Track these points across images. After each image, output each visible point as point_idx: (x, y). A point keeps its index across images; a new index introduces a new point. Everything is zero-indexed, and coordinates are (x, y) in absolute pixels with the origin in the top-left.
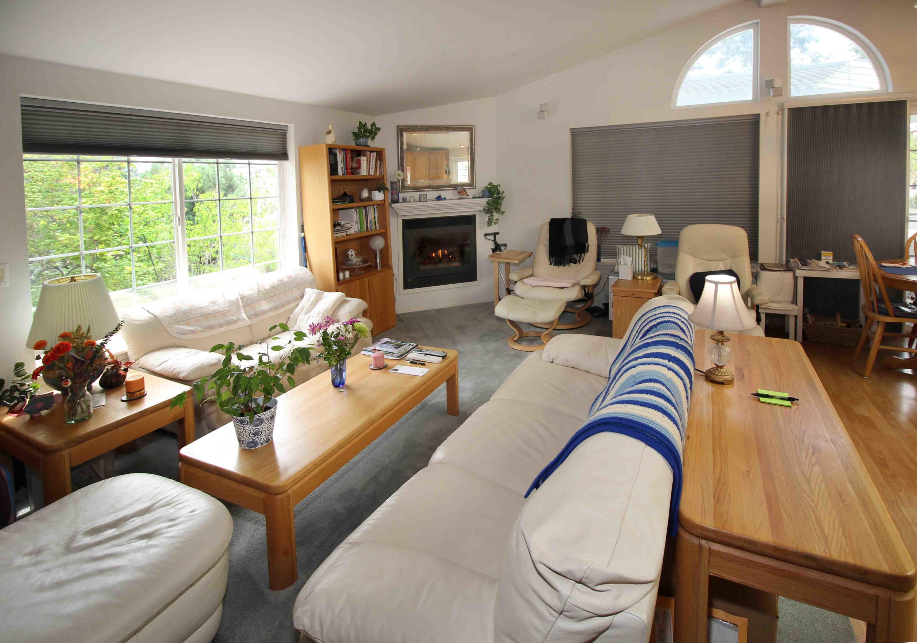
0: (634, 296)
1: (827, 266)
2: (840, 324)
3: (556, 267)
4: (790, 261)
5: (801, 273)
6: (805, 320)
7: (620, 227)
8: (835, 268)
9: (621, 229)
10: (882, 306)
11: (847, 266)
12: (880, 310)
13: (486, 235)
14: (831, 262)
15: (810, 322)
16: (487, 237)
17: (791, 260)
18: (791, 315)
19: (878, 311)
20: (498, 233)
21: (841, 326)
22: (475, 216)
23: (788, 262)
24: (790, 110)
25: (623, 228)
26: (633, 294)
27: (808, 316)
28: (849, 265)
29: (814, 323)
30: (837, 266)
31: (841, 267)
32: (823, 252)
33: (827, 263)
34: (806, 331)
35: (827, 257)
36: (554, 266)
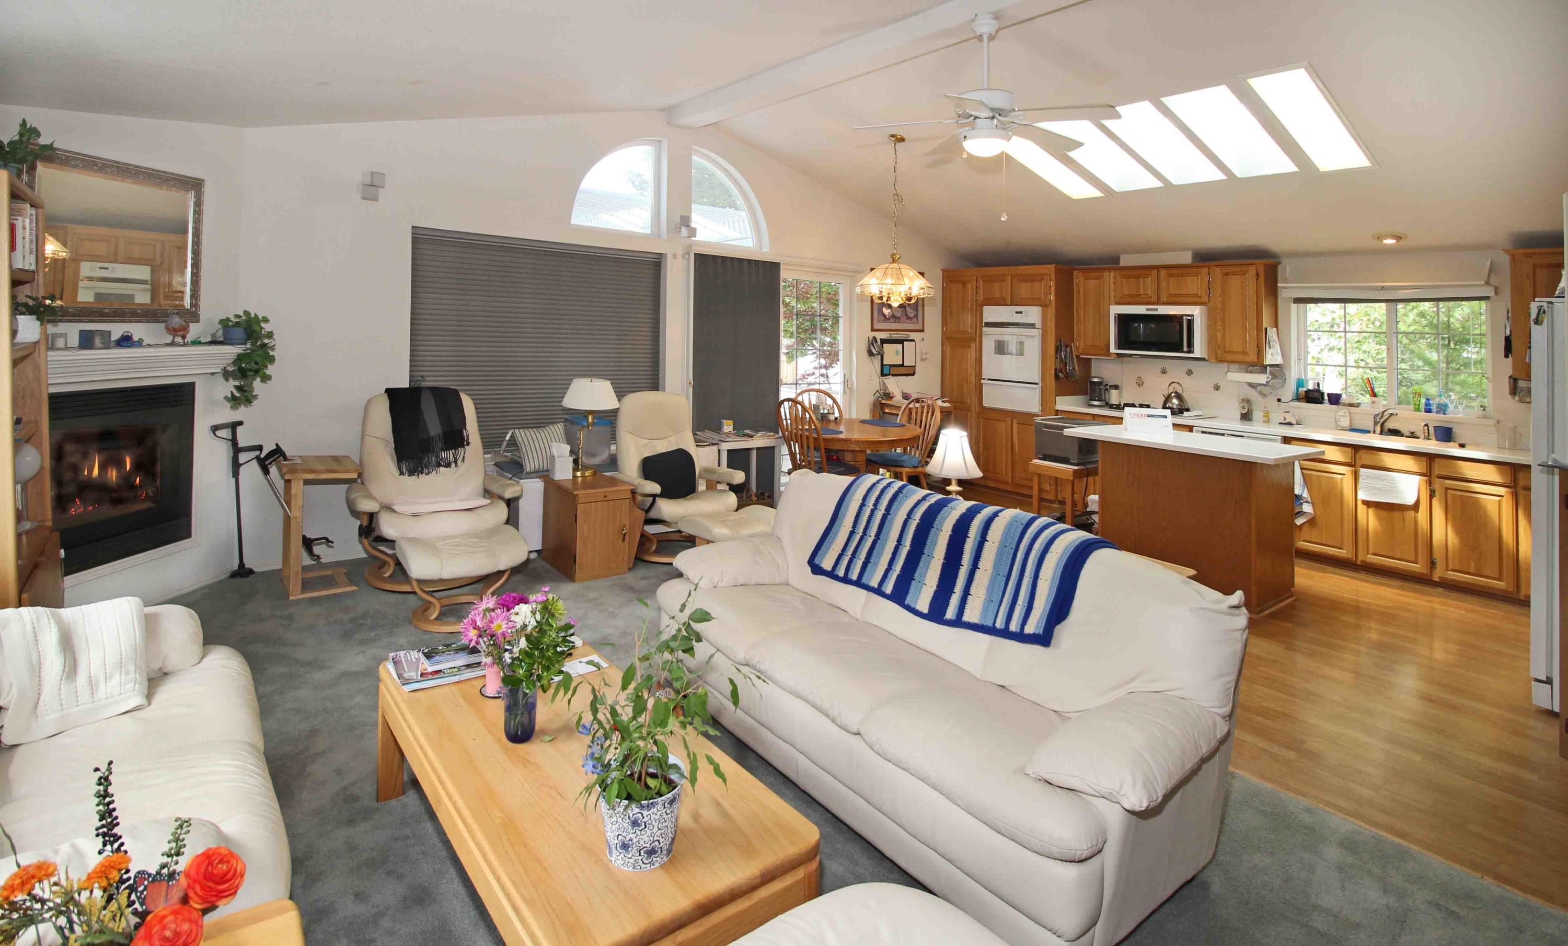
0: (607, 499)
3: (414, 478)
7: (562, 395)
9: (563, 397)
13: (215, 429)
16: (218, 433)
20: (241, 423)
22: (192, 385)
24: (695, 254)
25: (565, 398)
26: (605, 496)
32: (724, 420)
35: (728, 426)
36: (410, 475)
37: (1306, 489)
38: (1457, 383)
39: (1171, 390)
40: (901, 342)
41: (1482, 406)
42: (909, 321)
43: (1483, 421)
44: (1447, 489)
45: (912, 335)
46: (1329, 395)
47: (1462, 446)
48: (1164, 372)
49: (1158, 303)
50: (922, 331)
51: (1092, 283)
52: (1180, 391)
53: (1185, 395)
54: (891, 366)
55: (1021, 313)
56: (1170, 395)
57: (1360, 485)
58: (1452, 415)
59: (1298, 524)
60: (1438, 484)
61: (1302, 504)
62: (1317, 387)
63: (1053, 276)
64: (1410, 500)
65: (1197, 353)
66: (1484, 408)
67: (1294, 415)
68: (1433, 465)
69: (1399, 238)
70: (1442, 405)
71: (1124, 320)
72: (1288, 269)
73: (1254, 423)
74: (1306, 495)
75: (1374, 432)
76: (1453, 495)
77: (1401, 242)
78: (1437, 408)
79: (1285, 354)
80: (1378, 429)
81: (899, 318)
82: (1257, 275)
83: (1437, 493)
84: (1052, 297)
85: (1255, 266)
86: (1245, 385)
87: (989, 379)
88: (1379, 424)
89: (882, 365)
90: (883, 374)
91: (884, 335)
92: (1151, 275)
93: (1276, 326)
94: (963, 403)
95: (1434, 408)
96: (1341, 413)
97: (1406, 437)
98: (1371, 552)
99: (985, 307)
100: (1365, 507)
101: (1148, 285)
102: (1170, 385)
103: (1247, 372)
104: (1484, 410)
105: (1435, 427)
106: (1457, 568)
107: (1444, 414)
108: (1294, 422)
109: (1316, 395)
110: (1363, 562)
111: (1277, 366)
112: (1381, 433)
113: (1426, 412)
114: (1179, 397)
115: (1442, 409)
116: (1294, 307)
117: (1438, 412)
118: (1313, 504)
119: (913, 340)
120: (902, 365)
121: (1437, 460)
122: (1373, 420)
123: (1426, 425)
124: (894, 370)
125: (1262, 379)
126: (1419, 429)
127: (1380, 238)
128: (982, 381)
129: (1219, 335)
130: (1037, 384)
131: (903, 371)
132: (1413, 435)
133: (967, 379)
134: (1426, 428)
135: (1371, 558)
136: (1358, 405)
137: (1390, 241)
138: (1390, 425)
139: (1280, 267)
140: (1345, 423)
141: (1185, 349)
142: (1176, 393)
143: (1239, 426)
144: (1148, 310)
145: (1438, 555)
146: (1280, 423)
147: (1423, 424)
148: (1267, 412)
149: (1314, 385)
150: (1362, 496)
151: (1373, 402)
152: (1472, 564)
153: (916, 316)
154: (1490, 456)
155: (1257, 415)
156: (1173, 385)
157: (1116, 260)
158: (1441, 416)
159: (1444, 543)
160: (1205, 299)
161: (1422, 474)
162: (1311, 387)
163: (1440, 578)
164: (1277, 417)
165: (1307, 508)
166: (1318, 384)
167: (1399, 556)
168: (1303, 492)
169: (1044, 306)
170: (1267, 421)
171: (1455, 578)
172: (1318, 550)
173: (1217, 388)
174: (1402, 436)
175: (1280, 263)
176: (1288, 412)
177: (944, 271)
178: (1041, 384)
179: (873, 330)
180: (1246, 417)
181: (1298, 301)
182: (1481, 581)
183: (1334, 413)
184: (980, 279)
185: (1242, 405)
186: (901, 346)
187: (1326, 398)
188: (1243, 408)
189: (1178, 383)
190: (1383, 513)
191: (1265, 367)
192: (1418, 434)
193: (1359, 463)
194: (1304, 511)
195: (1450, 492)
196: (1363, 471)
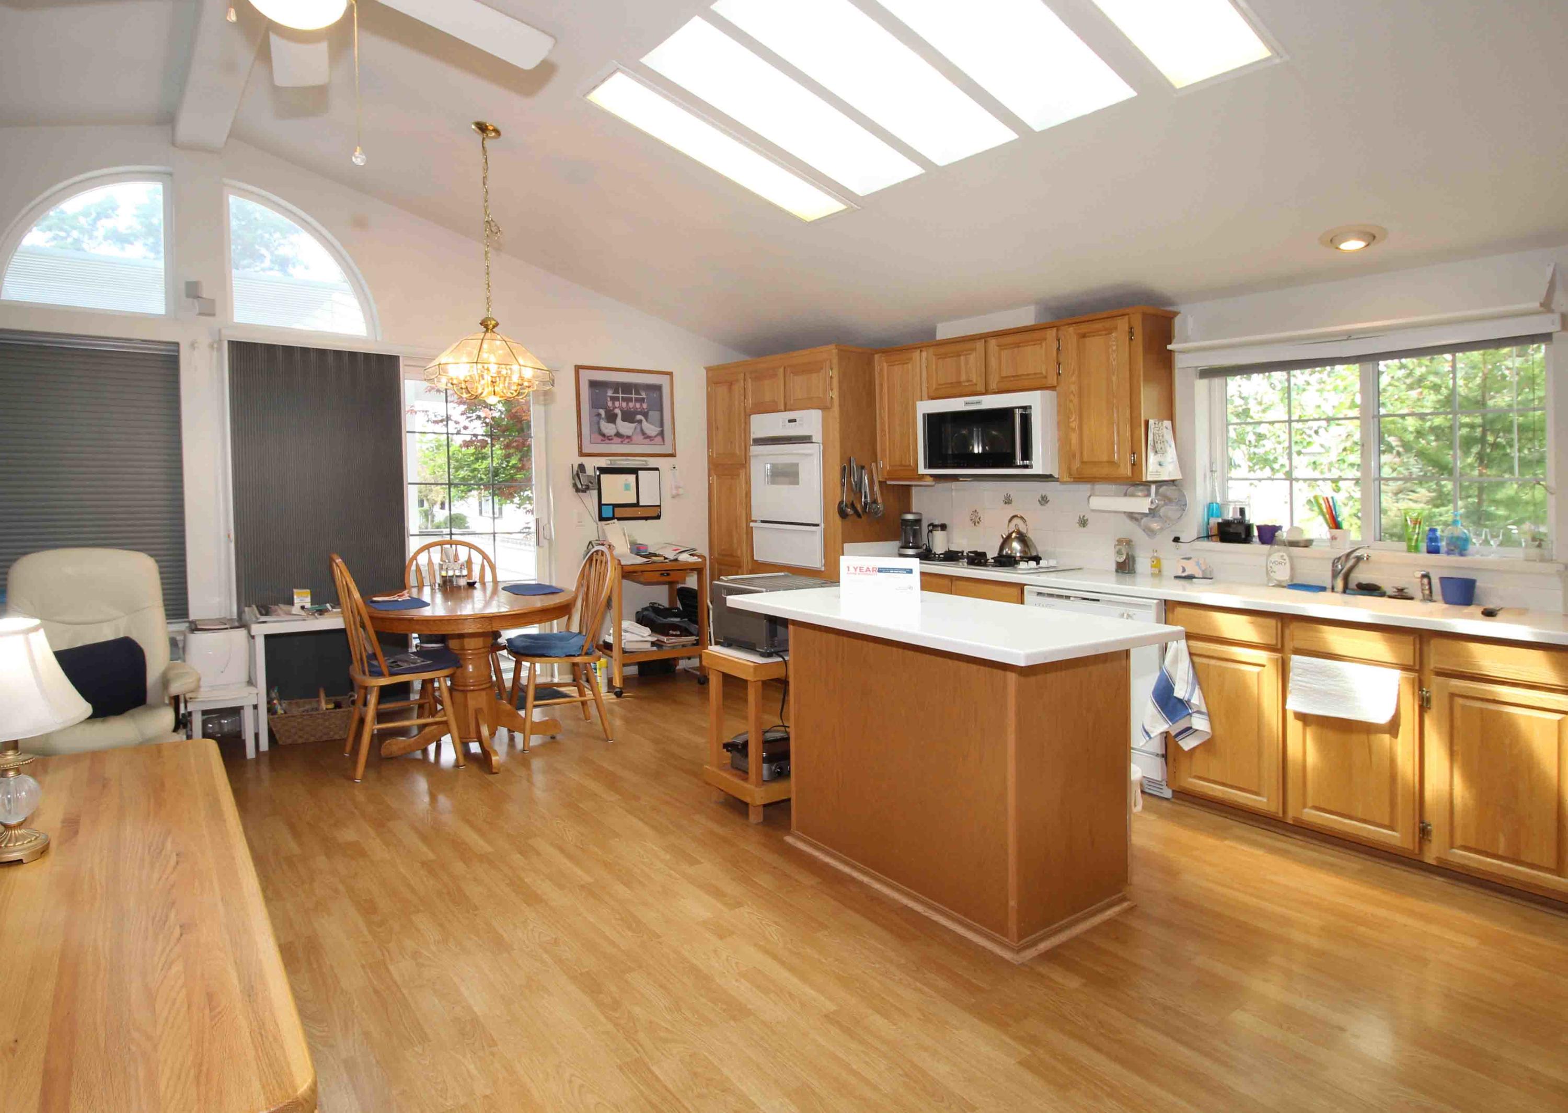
1: (303, 613)
2: (324, 706)
4: (244, 611)
5: (260, 630)
6: (271, 710)
8: (313, 614)
10: (375, 663)
11: (330, 608)
12: (373, 670)
14: (308, 605)
15: (280, 711)
17: (246, 609)
18: (248, 706)
19: (370, 672)
21: (327, 709)
23: (240, 613)
24: (231, 343)
27: (275, 701)
28: (333, 607)
29: (285, 713)
30: (317, 611)
31: (321, 612)
32: (295, 591)
33: (303, 608)
34: (274, 729)
35: (302, 598)
37: (1197, 687)
38: (1497, 503)
39: (1012, 527)
40: (634, 471)
41: (1534, 539)
42: (647, 441)
43: (1539, 566)
44: (1452, 696)
45: (652, 462)
46: (1259, 528)
47: (1489, 614)
48: (1008, 501)
49: (986, 392)
50: (673, 455)
51: (897, 369)
52: (1023, 529)
53: (1031, 535)
54: (615, 506)
55: (794, 421)
56: (1009, 536)
57: (1290, 685)
58: (1478, 557)
59: (1186, 748)
60: (1435, 685)
61: (1190, 715)
62: (1238, 516)
63: (835, 361)
64: (1382, 717)
65: (1038, 468)
66: (1538, 541)
67: (1198, 564)
68: (1425, 649)
69: (1371, 238)
70: (1458, 538)
71: (935, 422)
72: (1190, 321)
73: (1139, 579)
74: (1196, 700)
75: (1333, 589)
76: (1464, 707)
77: (1374, 247)
78: (1448, 544)
79: (1185, 461)
80: (1340, 584)
81: (628, 437)
82: (1131, 332)
83: (1434, 703)
84: (835, 394)
85: (1127, 317)
86: (1124, 517)
87: (763, 522)
88: (1341, 575)
89: (600, 505)
90: (601, 519)
91: (603, 462)
92: (975, 349)
93: (1171, 417)
94: (731, 556)
95: (1443, 544)
96: (1276, 557)
97: (1390, 597)
98: (1310, 804)
99: (753, 417)
100: (1299, 724)
101: (971, 365)
102: (1010, 521)
103: (1125, 495)
104: (1539, 546)
105: (1442, 579)
106: (1472, 844)
107: (1462, 555)
108: (1198, 573)
109: (1241, 530)
110: (1296, 819)
111: (1173, 482)
112: (1344, 592)
113: (1429, 552)
114: (1022, 538)
115: (1459, 546)
116: (1201, 385)
117: (1449, 552)
118: (1210, 716)
119: (657, 469)
120: (637, 505)
121: (1435, 643)
122: (1330, 567)
123: (1426, 576)
124: (619, 512)
125: (1141, 504)
126: (1413, 584)
127: (1333, 241)
128: (752, 524)
129: (1074, 438)
130: (817, 525)
131: (639, 512)
132: (1402, 594)
133: (736, 521)
134: (1425, 581)
135: (1311, 815)
136: (1307, 544)
137: (1353, 245)
138: (1362, 575)
139: (1177, 321)
140: (1283, 574)
141: (1019, 462)
142: (1019, 532)
143: (1110, 584)
144: (967, 403)
145: (1435, 818)
146: (1177, 577)
147: (1419, 574)
148: (1158, 560)
149: (1234, 512)
150: (1293, 705)
151: (1333, 538)
152: (1502, 839)
153: (662, 434)
154: (1541, 634)
155: (1143, 564)
156: (1016, 521)
157: (932, 332)
158: (1455, 559)
159: (1447, 796)
160: (1052, 380)
161: (1405, 668)
162: (1231, 514)
163: (1438, 859)
164: (1172, 565)
165: (1200, 723)
166: (1242, 511)
167: (1360, 815)
168: (1191, 695)
169: (825, 408)
170: (1158, 573)
171: (1466, 862)
172: (1219, 795)
173: (1083, 523)
174: (1382, 594)
175: (1176, 314)
176: (1189, 559)
177: (708, 369)
178: (823, 525)
179: (582, 454)
180: (1125, 567)
181: (1209, 373)
182: (1520, 872)
183: (1264, 558)
184: (748, 375)
185: (1118, 547)
186: (634, 476)
187: (1256, 533)
188: (1119, 553)
189: (1022, 518)
190: (1332, 736)
191: (1148, 484)
192: (1410, 591)
193: (1289, 645)
194: (1195, 727)
195: (1460, 701)
196: (1297, 661)
